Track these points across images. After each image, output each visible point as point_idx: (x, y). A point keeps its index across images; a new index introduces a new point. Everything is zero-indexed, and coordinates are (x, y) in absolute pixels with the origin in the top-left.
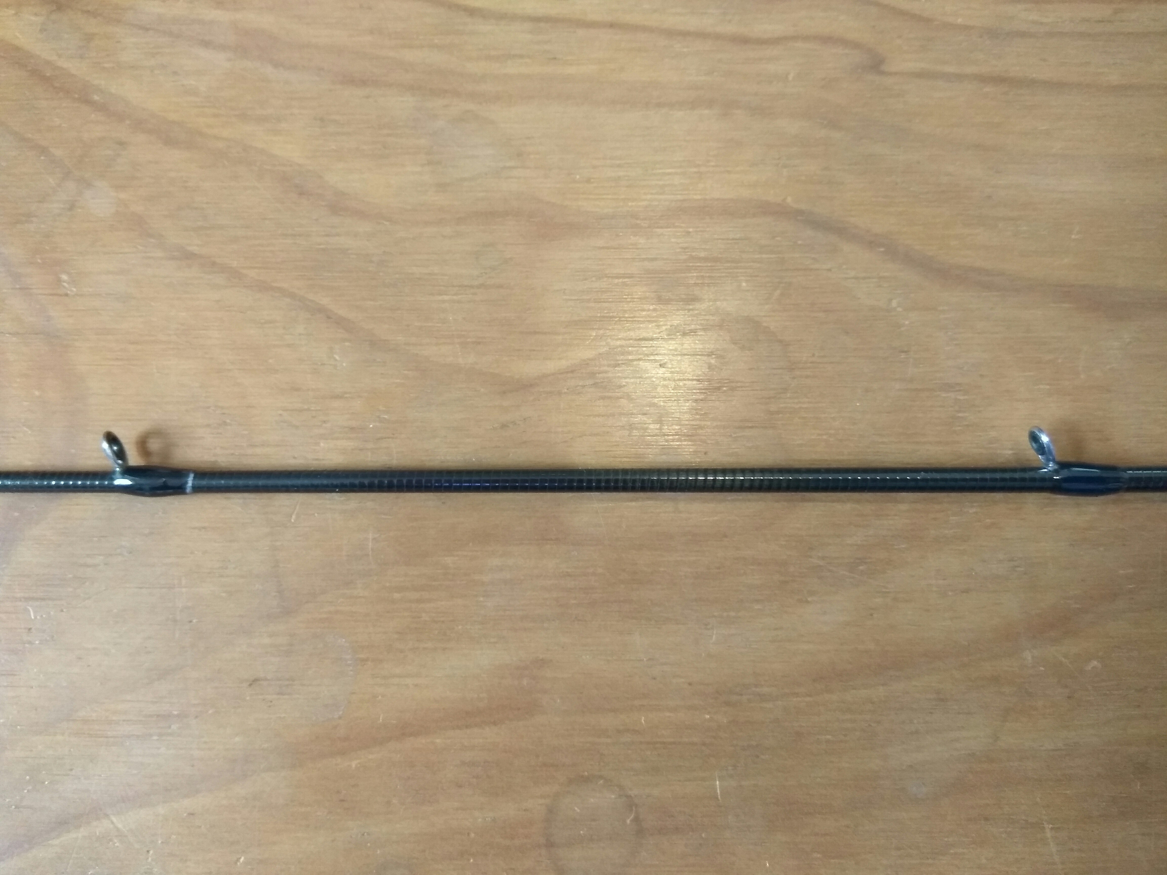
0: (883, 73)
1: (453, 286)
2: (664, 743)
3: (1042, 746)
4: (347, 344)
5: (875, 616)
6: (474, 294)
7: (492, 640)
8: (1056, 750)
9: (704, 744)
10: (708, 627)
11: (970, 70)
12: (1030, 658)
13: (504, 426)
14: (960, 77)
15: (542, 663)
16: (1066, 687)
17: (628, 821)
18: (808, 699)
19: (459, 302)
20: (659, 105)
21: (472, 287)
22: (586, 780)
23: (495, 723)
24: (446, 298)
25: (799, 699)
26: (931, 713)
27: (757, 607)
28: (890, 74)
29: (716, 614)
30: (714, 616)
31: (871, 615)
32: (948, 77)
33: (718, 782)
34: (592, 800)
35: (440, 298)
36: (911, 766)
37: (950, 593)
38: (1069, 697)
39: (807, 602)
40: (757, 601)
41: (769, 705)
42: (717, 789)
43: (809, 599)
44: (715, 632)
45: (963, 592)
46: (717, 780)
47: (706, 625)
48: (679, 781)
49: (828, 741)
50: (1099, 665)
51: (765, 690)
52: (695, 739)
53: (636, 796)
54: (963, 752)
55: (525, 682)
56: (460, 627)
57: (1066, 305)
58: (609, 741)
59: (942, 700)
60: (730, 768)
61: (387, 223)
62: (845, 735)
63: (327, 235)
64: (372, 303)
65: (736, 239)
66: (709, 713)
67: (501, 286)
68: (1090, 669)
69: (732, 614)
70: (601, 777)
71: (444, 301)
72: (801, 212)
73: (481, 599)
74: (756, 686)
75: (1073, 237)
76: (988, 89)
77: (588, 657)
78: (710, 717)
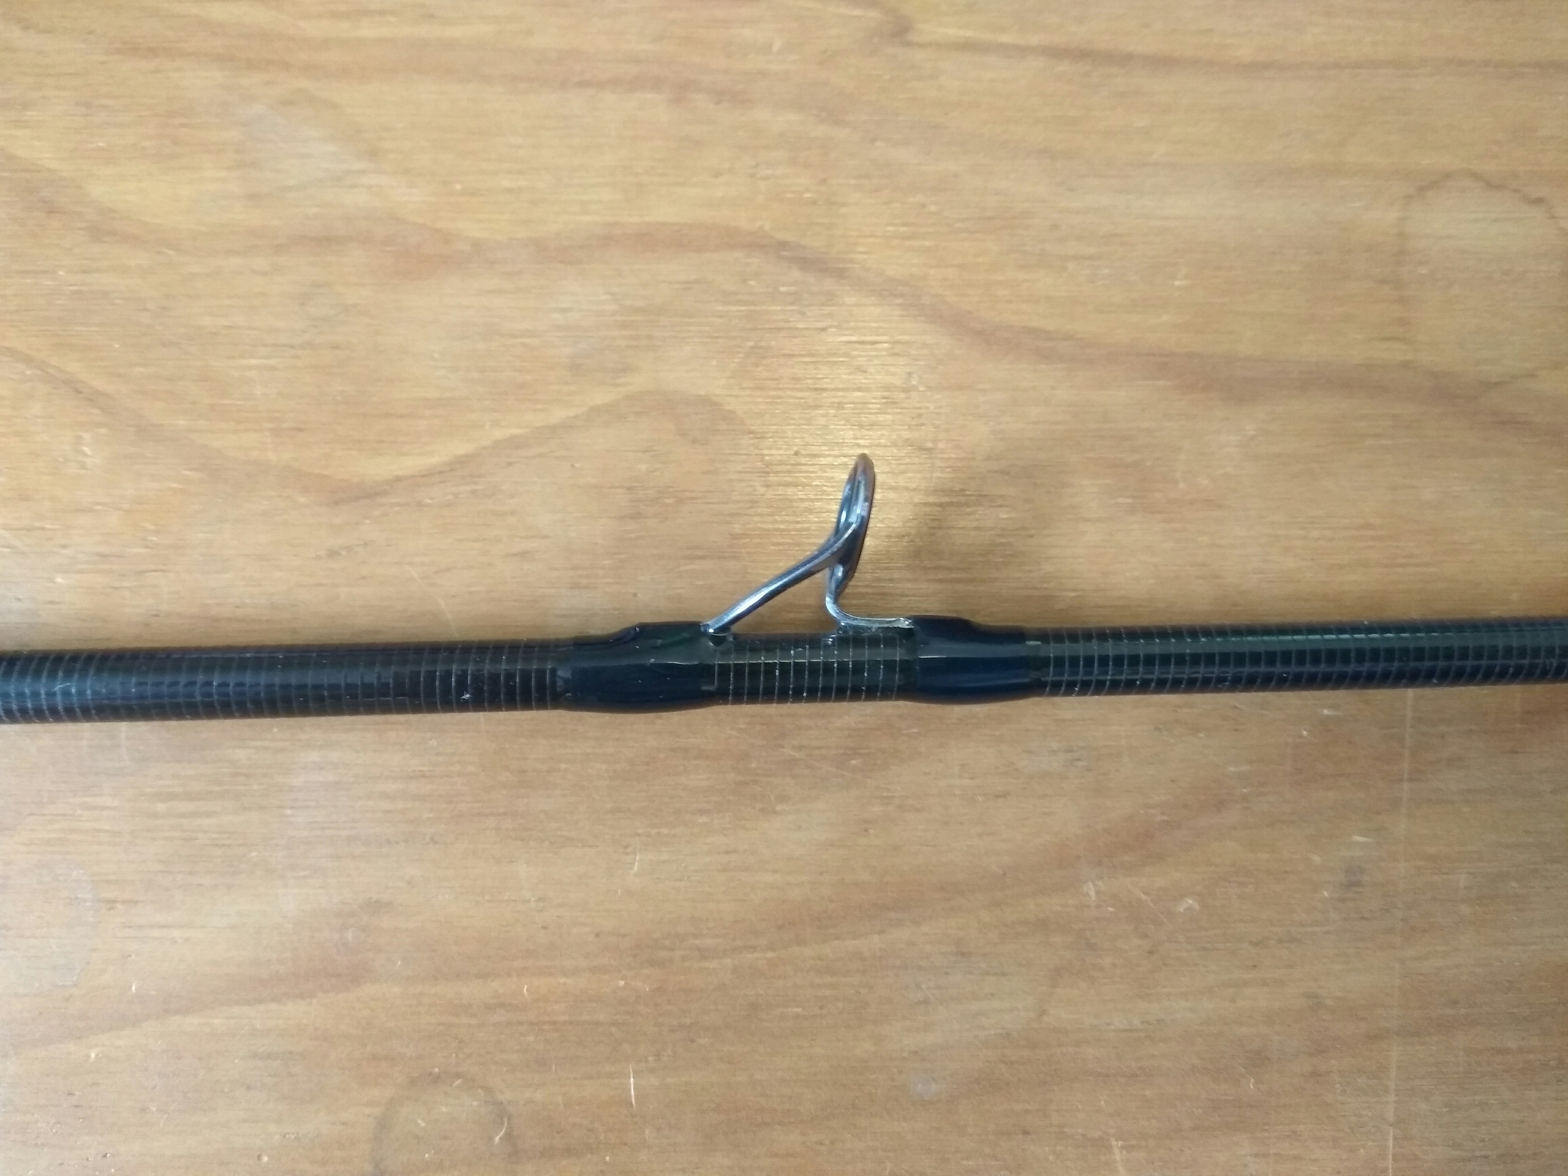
0: (909, 44)
1: (265, 346)
2: (555, 1023)
3: (1109, 1024)
4: (103, 431)
5: (871, 831)
6: (298, 357)
7: (302, 873)
8: (1130, 1031)
9: (614, 1024)
10: (630, 849)
11: (1034, 40)
12: (1092, 893)
13: (333, 554)
14: (1022, 51)
15: (377, 907)
16: (1145, 936)
17: (497, 1139)
18: (770, 954)
19: (273, 368)
20: (583, 84)
21: (292, 347)
22: (436, 1080)
23: (301, 996)
24: (253, 362)
25: (756, 955)
26: (947, 973)
27: (703, 819)
28: (922, 46)
29: (641, 831)
30: (639, 835)
31: (866, 830)
32: (1004, 50)
33: (632, 1079)
34: (444, 1109)
35: (244, 362)
36: (916, 1053)
37: (980, 798)
38: (1151, 952)
39: (776, 813)
40: (702, 812)
41: (712, 965)
42: (630, 1089)
43: (778, 808)
44: (637, 858)
45: (998, 797)
46: (632, 1076)
47: (626, 847)
48: (575, 1079)
49: (797, 1016)
50: (1197, 907)
51: (709, 942)
52: (602, 1017)
53: (509, 1102)
54: (992, 1032)
55: (350, 935)
56: (254, 854)
57: (1161, 383)
58: (473, 1021)
59: (963, 954)
60: (650, 1059)
61: (171, 253)
62: (821, 1008)
63: (84, 272)
64: (142, 370)
65: (690, 283)
66: (624, 978)
67: (336, 347)
68: (1182, 910)
69: (665, 831)
70: (458, 1075)
71: (250, 368)
72: (783, 245)
73: (289, 812)
74: (695, 936)
75: (1177, 283)
76: (1063, 67)
77: (446, 896)
78: (625, 984)
